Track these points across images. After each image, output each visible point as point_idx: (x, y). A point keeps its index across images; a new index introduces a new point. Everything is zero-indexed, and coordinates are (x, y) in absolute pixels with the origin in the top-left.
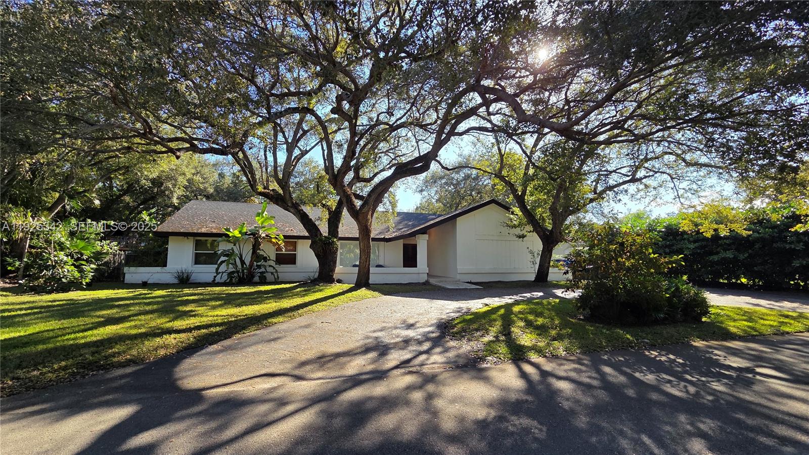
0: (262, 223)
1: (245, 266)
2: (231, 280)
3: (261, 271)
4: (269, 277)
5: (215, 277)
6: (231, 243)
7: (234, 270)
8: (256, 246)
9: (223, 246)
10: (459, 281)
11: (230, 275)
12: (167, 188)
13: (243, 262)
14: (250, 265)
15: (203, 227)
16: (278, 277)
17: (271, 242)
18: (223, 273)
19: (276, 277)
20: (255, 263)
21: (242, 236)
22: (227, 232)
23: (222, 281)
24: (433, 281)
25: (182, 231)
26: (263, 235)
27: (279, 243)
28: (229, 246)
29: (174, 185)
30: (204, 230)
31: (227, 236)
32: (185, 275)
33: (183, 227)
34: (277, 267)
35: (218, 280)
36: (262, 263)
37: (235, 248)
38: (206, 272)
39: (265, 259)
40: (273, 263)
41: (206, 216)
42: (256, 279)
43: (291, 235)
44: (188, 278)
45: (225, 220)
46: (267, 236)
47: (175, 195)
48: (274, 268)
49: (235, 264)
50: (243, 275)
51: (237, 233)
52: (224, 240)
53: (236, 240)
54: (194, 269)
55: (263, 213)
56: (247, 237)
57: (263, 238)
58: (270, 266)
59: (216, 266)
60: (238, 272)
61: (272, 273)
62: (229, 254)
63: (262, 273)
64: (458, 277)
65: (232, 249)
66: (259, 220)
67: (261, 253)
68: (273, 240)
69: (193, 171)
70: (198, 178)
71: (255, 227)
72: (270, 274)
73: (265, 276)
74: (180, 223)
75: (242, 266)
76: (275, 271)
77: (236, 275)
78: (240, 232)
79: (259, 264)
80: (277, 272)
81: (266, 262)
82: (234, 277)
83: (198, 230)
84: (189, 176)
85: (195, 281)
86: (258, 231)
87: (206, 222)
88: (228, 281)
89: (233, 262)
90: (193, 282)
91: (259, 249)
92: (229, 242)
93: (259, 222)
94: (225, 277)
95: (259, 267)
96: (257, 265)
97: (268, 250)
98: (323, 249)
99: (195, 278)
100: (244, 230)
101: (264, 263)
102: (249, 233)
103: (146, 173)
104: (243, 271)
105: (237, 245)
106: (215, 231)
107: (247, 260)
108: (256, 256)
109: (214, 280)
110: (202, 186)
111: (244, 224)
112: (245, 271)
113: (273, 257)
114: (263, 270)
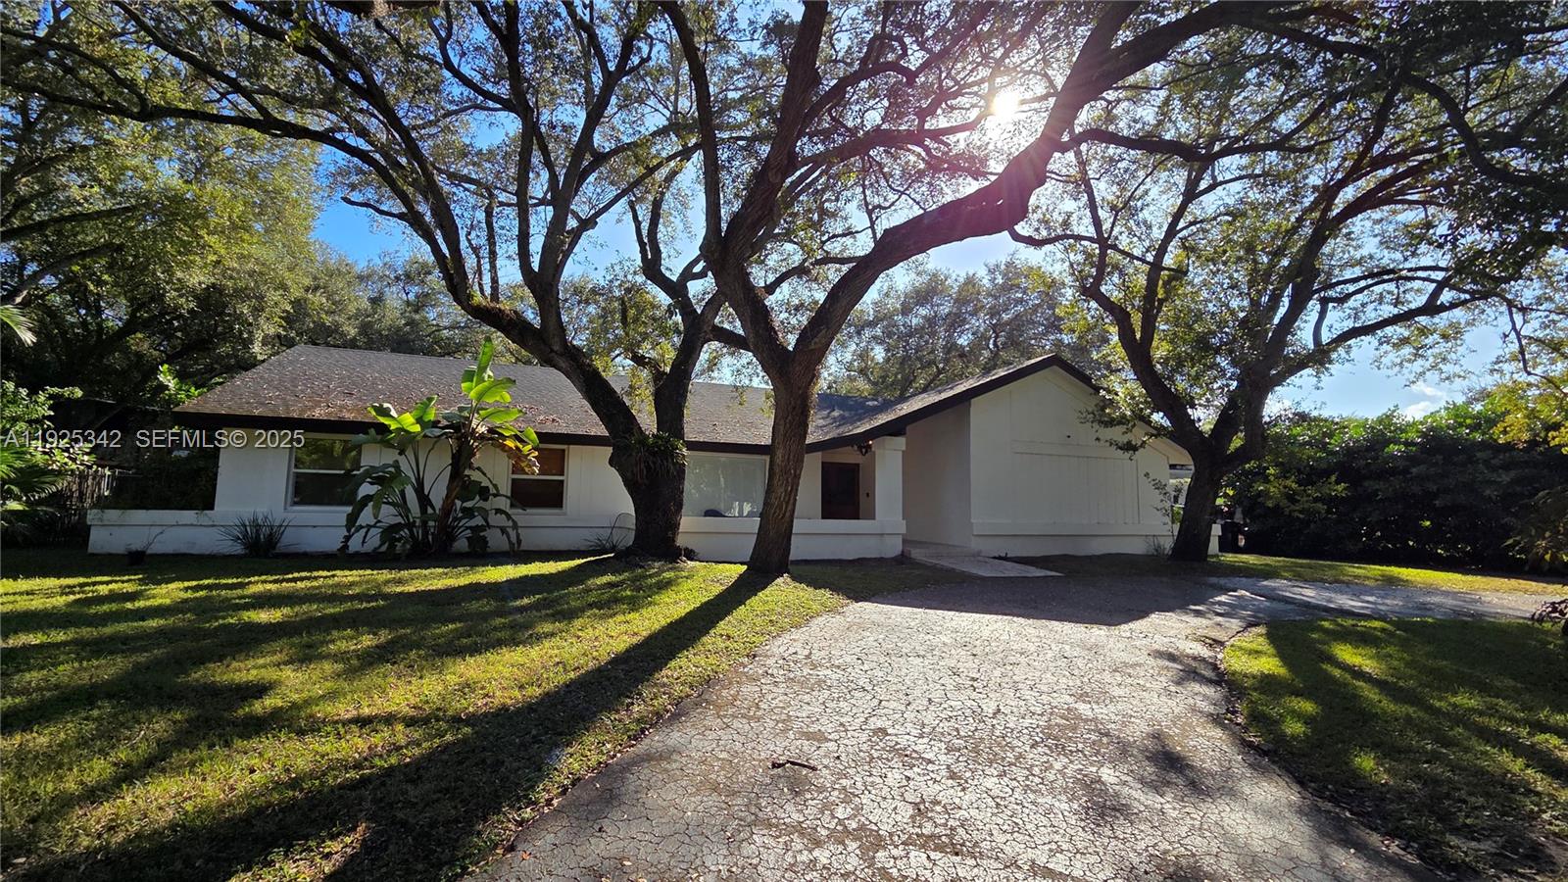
0: (481, 396)
1: (430, 511)
2: (392, 546)
3: (473, 523)
4: (496, 541)
5: (347, 538)
6: (393, 447)
7: (399, 520)
8: (461, 460)
9: (373, 457)
10: (979, 554)
11: (390, 532)
12: (239, 317)
13: (424, 500)
14: (442, 509)
15: (317, 404)
16: (519, 541)
17: (503, 447)
18: (369, 527)
19: (514, 539)
20: (458, 503)
21: (423, 428)
22: (382, 420)
23: (369, 547)
24: (917, 554)
25: (256, 412)
26: (482, 429)
27: (526, 449)
28: (388, 457)
29: (257, 311)
30: (318, 413)
31: (383, 429)
32: (265, 531)
33: (263, 404)
34: (514, 512)
35: (355, 544)
36: (474, 502)
37: (402, 460)
38: (323, 524)
39: (484, 493)
40: (503, 503)
41: (330, 380)
42: (461, 545)
43: (554, 431)
44: (272, 540)
45: (379, 391)
46: (491, 431)
47: (259, 336)
48: (509, 517)
49: (402, 506)
50: (426, 533)
51: (409, 421)
52: (375, 441)
53: (405, 442)
54: (291, 516)
55: (482, 369)
56: (437, 432)
57: (482, 437)
58: (498, 511)
59: (349, 509)
60: (410, 526)
61: (503, 530)
62: (386, 479)
63: (476, 529)
64: (975, 545)
65: (396, 465)
66: (471, 391)
67: (476, 476)
68: (510, 443)
69: (307, 282)
70: (318, 299)
71: (461, 409)
72: (499, 530)
73: (484, 538)
74: (256, 395)
75: (423, 511)
76: (510, 523)
77: (405, 533)
78: (419, 420)
79: (468, 504)
80: (515, 526)
81: (486, 500)
82: (399, 540)
83: (303, 411)
84: (296, 293)
85: (292, 549)
86: (467, 418)
87: (328, 393)
88: (384, 548)
89: (398, 499)
90: (283, 550)
91: (471, 466)
92: (388, 444)
93: (472, 394)
94: (374, 540)
95: (469, 513)
96: (464, 510)
97: (493, 470)
98: (648, 468)
99: (289, 541)
100: (431, 416)
101: (482, 504)
102: (445, 423)
103: (179, 274)
104: (424, 523)
105: (410, 453)
106: (349, 416)
107: (438, 495)
108: (460, 483)
109: (345, 547)
110: (328, 320)
111: (430, 400)
112: (431, 523)
113: (505, 488)
114: (478, 521)
